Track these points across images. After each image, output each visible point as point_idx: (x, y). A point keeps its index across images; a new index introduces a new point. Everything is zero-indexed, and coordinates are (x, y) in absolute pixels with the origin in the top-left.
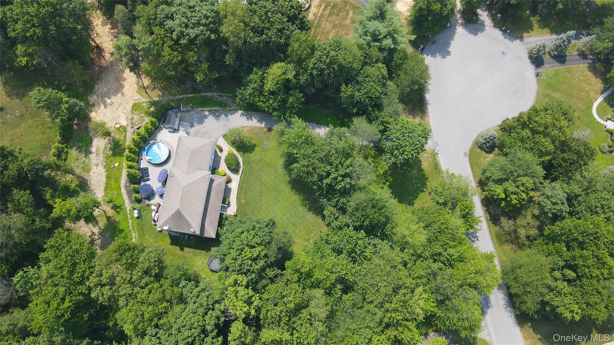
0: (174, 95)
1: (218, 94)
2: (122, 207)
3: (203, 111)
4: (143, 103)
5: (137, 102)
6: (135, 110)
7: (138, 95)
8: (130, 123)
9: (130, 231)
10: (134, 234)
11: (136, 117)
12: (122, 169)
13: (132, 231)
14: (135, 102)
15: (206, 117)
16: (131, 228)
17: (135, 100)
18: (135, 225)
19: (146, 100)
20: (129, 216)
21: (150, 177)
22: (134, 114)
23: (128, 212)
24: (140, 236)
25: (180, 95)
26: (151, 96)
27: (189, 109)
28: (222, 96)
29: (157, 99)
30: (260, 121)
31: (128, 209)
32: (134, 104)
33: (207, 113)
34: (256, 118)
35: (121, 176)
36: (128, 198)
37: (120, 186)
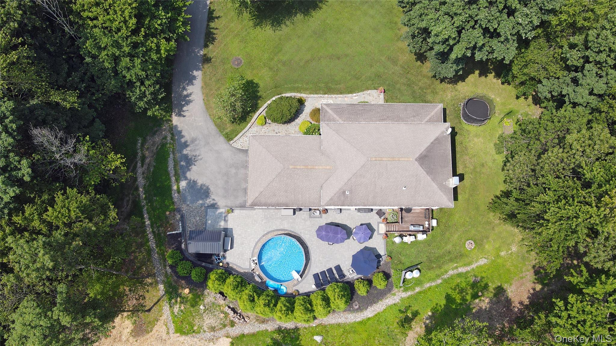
0: (149, 252)
1: (139, 164)
2: (403, 309)
3: (179, 191)
4: (173, 313)
5: (172, 327)
6: (192, 325)
7: (156, 328)
8: (223, 332)
9: (446, 281)
10: (451, 272)
11: (209, 321)
12: (325, 326)
13: (445, 276)
14: (172, 331)
15: (192, 184)
16: (439, 281)
17: (168, 333)
18: (431, 274)
19: (166, 308)
20: (418, 289)
21: (332, 266)
22: (200, 327)
23: (409, 293)
24: (451, 260)
25: (148, 240)
26: (155, 300)
27: (178, 217)
28: (143, 158)
29: (161, 287)
30: (191, 80)
31: (404, 295)
32: (177, 331)
33: (183, 184)
34: (184, 89)
35: (339, 325)
36: (381, 300)
37: (361, 323)
